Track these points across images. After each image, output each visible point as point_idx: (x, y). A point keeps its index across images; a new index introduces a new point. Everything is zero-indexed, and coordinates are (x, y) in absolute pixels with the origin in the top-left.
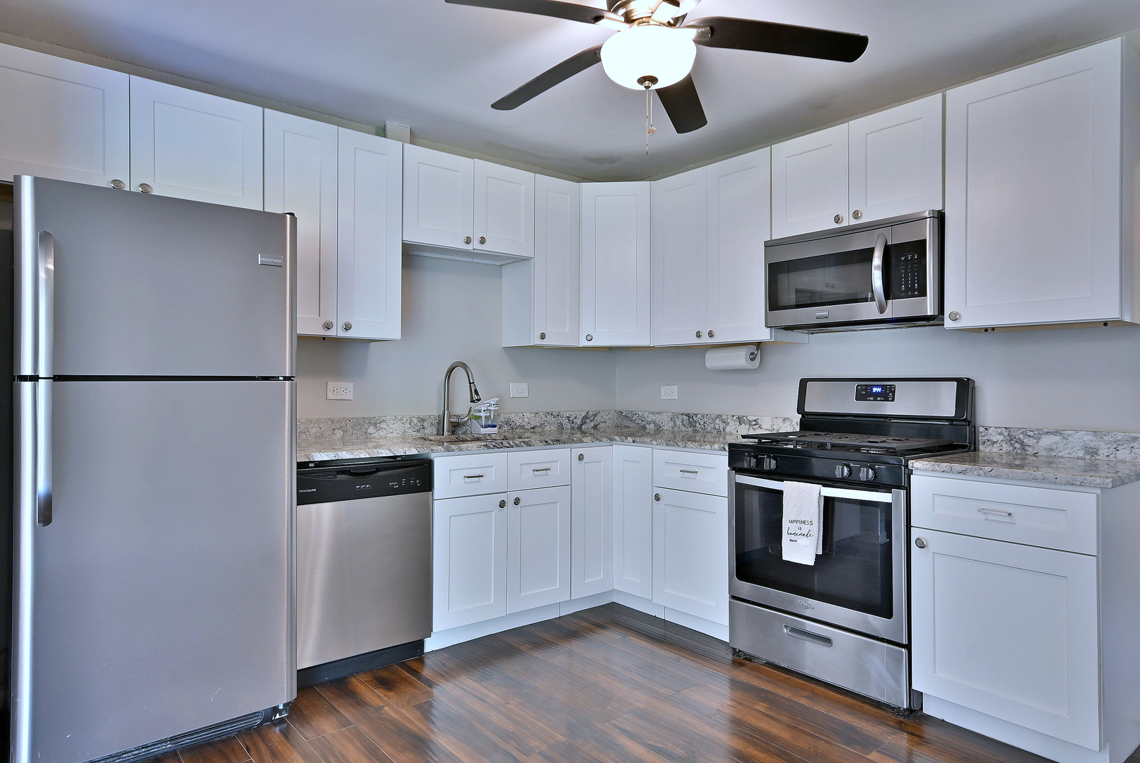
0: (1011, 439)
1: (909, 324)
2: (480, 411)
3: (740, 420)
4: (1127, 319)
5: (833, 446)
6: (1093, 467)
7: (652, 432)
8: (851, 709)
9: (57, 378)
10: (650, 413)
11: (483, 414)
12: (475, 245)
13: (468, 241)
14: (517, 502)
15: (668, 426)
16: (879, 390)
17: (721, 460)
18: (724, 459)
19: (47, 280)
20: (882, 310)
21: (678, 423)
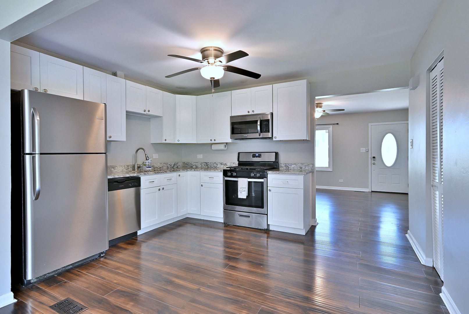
0: (286, 166)
1: (263, 139)
2: (146, 163)
3: (221, 164)
4: (308, 139)
5: (250, 169)
6: (301, 171)
7: (195, 168)
8: (255, 231)
9: (41, 154)
10: (194, 162)
11: (147, 164)
12: (147, 112)
13: (145, 111)
14: (163, 189)
15: (200, 166)
16: (258, 155)
17: (221, 174)
18: (222, 174)
19: (38, 123)
20: (260, 135)
21: (203, 165)
